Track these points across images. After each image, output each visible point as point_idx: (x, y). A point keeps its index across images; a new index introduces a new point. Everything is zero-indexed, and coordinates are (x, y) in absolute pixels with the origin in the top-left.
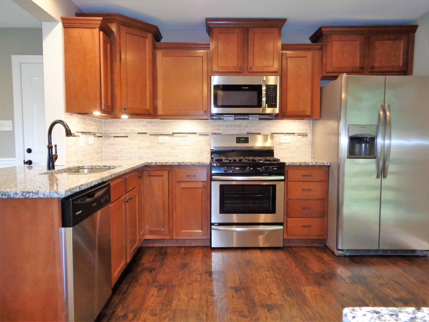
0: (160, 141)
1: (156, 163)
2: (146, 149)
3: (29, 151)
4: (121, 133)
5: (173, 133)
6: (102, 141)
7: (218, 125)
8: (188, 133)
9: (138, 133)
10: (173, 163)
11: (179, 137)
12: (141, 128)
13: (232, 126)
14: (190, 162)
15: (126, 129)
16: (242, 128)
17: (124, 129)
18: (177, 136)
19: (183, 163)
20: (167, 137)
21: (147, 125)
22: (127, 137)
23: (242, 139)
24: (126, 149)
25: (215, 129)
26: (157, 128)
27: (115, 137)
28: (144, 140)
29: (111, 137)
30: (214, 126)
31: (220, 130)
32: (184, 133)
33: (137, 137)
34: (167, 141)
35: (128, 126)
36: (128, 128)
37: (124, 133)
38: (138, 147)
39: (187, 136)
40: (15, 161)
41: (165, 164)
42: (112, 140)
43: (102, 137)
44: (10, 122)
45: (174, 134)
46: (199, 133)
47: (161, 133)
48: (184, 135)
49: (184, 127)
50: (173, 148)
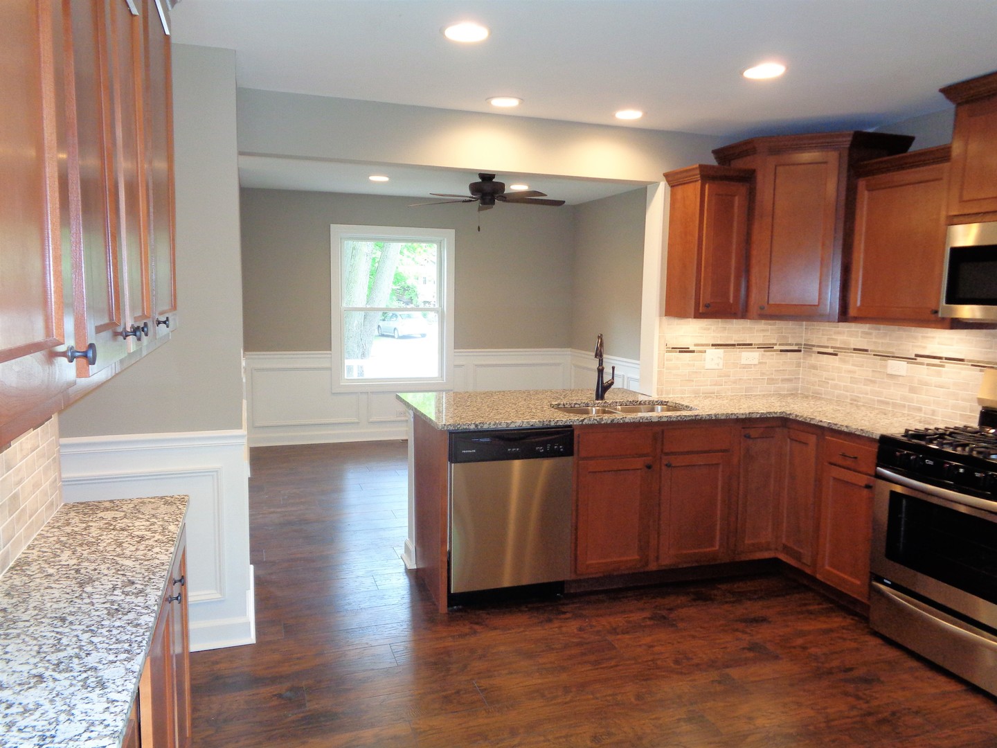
0: (889, 371)
1: (796, 416)
2: (864, 385)
4: (827, 347)
5: (917, 355)
6: (800, 359)
8: (946, 359)
9: (855, 349)
10: (821, 421)
11: (928, 365)
12: (860, 339)
14: (847, 427)
15: (836, 340)
17: (833, 339)
18: (922, 364)
19: (836, 424)
20: (903, 365)
21: (870, 334)
22: (836, 355)
24: (832, 380)
26: (887, 341)
27: (819, 353)
28: (863, 365)
29: (814, 352)
32: (940, 358)
33: (853, 357)
34: (903, 373)
35: (839, 333)
36: (840, 338)
37: (832, 347)
38: (851, 377)
39: (943, 366)
41: (808, 420)
42: (815, 359)
43: (800, 351)
45: (918, 358)
46: (970, 361)
47: (893, 353)
48: (937, 361)
49: (939, 344)
50: (912, 390)
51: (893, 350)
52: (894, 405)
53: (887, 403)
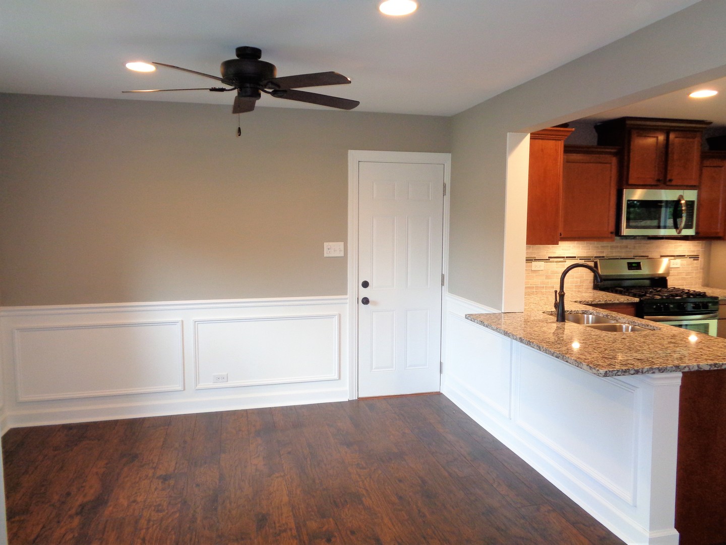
0: (533, 269)
3: (365, 284)
5: (549, 257)
7: (602, 247)
8: (567, 257)
11: (556, 262)
13: (617, 247)
16: (628, 250)
18: (553, 262)
20: (542, 263)
23: (634, 265)
25: (598, 252)
30: (598, 247)
31: (603, 252)
32: (563, 257)
34: (542, 268)
39: (565, 262)
40: (347, 299)
44: (341, 245)
45: (550, 259)
46: (578, 257)
47: (535, 257)
48: (562, 259)
49: (562, 250)
50: (548, 277)
51: (535, 256)
52: (537, 287)
53: (533, 288)
